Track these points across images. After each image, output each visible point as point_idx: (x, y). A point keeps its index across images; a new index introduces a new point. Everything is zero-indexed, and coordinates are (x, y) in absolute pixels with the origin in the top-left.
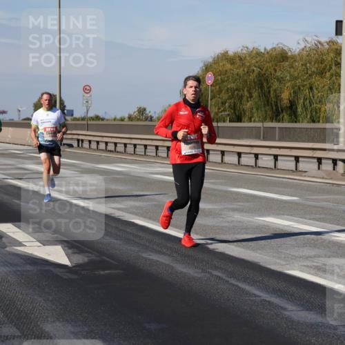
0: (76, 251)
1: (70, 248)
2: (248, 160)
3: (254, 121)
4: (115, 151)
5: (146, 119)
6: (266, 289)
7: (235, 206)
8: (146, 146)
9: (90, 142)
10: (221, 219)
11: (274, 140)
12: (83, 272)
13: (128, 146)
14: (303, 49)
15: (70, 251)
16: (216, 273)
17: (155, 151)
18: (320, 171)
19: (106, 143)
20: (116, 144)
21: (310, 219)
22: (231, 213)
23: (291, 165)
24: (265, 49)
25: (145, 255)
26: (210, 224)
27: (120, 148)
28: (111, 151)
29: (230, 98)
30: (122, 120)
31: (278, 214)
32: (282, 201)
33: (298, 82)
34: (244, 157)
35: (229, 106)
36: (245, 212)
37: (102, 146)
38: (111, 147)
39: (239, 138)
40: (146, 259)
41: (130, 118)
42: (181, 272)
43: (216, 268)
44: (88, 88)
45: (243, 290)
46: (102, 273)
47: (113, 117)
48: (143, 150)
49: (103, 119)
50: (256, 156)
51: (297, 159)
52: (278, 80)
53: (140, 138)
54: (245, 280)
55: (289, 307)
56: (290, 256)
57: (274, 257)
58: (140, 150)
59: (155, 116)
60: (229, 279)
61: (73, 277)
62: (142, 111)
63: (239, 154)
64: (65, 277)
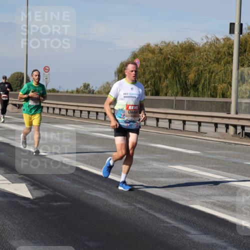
0: (36, 187)
1: (32, 185)
2: (164, 124)
3: (169, 96)
4: (66, 115)
5: (89, 92)
6: (175, 218)
7: (153, 157)
8: (89, 112)
9: (48, 108)
10: (143, 167)
11: (183, 109)
12: (41, 203)
13: (76, 111)
14: (205, 44)
15: (32, 188)
16: (139, 206)
17: (96, 115)
18: (216, 133)
19: (60, 109)
20: (67, 110)
21: (208, 168)
22: (151, 162)
23: (195, 128)
24: (178, 42)
25: (87, 192)
26: (135, 170)
27: (70, 113)
28: (63, 115)
29: (151, 78)
30: (72, 92)
31: (186, 164)
32: (188, 154)
33: (201, 68)
34: (161, 121)
35: (151, 84)
36: (161, 162)
37: (57, 111)
38: (64, 112)
39: (157, 107)
40: (88, 194)
41: (78, 91)
42: (114, 205)
43: (139, 202)
44: (47, 68)
45: (159, 219)
46: (55, 204)
47: (66, 90)
48: (87, 115)
49: (58, 92)
50: (170, 121)
51: (200, 123)
52: (187, 66)
53: (85, 106)
54: (160, 211)
55: (192, 231)
56: (193, 195)
57: (181, 195)
58: (85, 114)
59: (96, 90)
60: (149, 211)
61: (34, 206)
62: (86, 86)
63: (158, 119)
64: (28, 207)
